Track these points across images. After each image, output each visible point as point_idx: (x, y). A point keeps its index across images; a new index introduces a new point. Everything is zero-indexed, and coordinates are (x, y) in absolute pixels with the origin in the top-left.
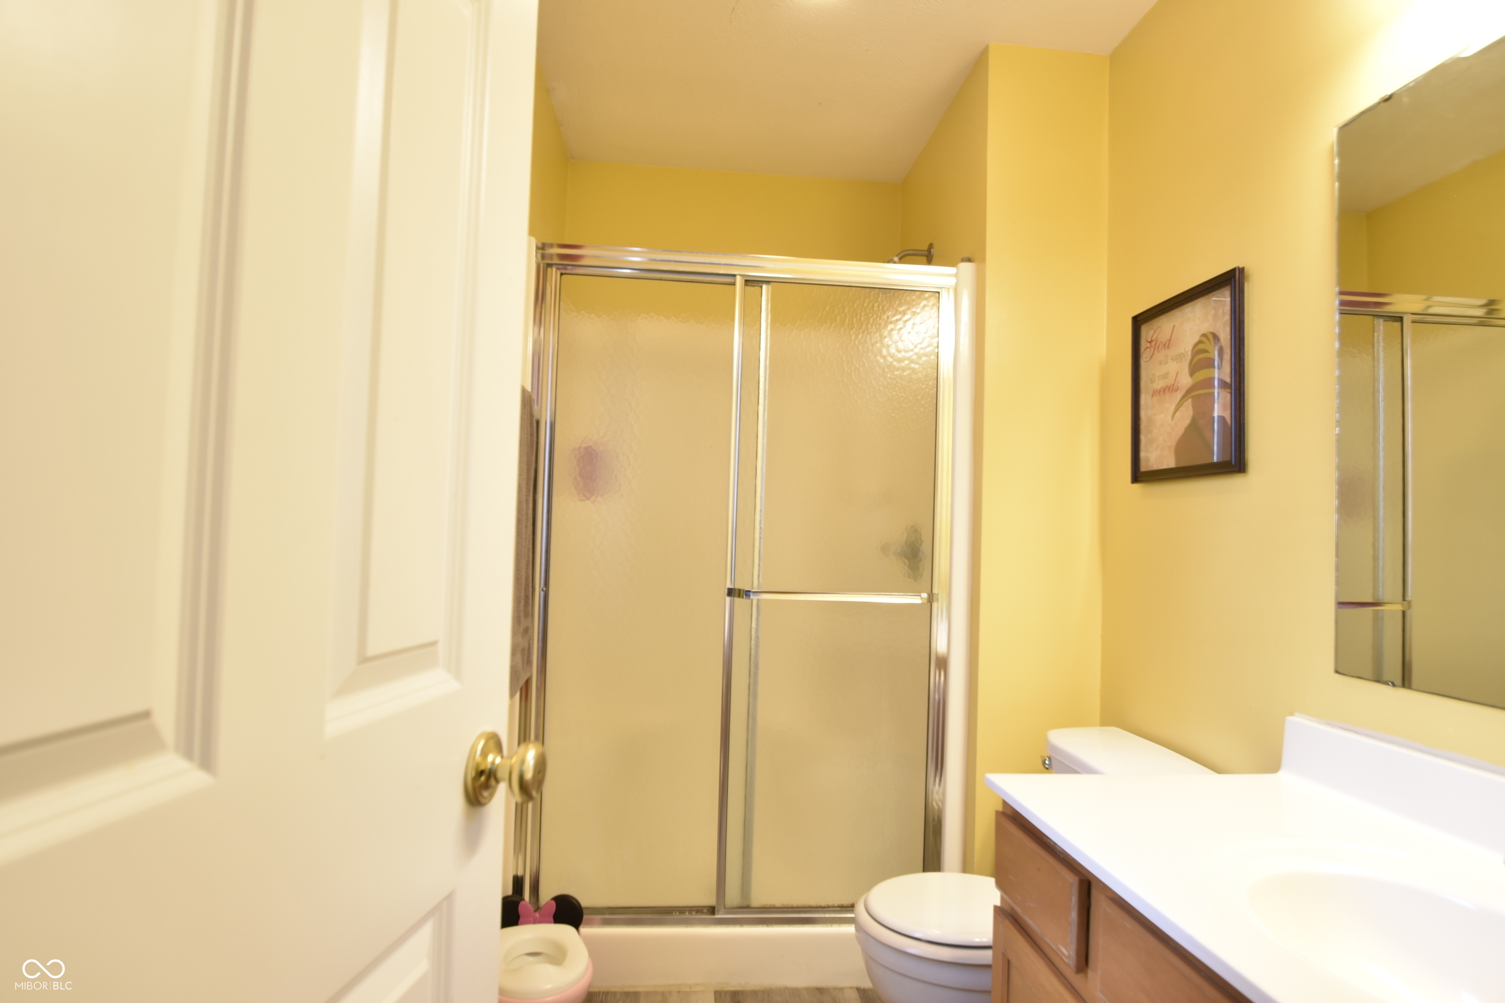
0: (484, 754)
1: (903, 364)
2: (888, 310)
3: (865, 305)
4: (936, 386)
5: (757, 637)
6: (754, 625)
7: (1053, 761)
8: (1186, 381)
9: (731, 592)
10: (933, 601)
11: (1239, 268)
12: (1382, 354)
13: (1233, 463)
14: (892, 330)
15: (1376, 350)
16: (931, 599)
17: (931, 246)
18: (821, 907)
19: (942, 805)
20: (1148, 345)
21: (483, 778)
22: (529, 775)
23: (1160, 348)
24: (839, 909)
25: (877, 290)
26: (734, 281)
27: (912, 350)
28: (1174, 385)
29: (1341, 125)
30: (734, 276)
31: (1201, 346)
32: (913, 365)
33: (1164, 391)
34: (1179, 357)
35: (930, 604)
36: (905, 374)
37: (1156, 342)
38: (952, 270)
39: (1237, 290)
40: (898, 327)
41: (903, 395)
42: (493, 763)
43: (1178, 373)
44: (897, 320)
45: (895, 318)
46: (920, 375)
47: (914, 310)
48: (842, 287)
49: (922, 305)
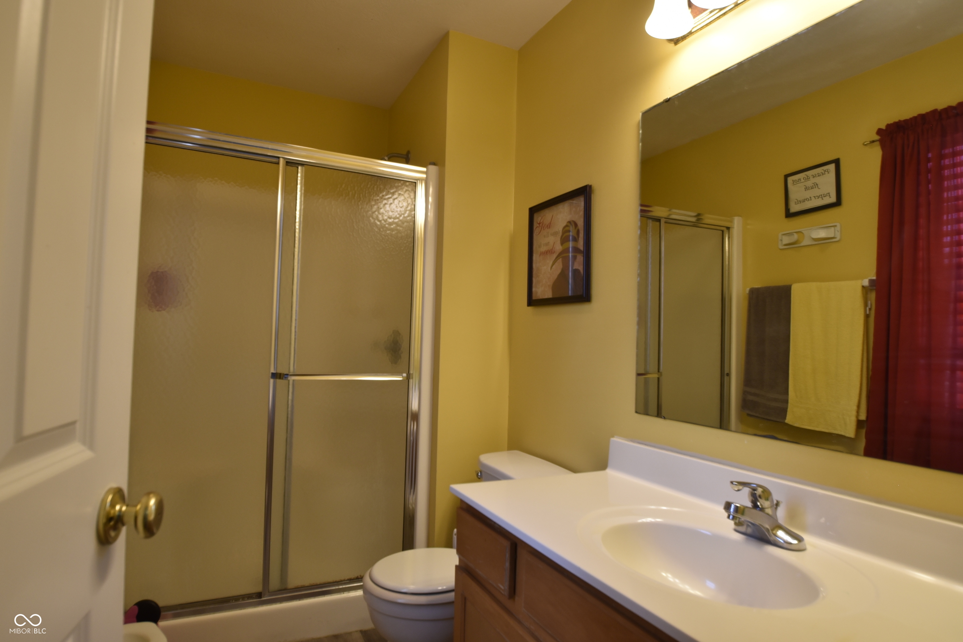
0: (113, 505)
1: (392, 227)
2: (383, 191)
3: (369, 186)
4: (413, 242)
5: (293, 405)
6: (290, 398)
7: (483, 473)
8: (559, 248)
9: (275, 376)
10: (409, 378)
11: (589, 185)
12: (650, 239)
13: (584, 296)
14: (386, 204)
15: (648, 236)
16: (408, 377)
17: (408, 152)
18: (336, 582)
19: (415, 506)
20: (538, 225)
21: (112, 523)
22: (152, 517)
23: (545, 228)
24: (348, 581)
25: (376, 177)
26: (278, 161)
27: (398, 218)
28: (552, 249)
29: (644, 111)
30: (279, 158)
31: (567, 228)
32: (398, 228)
33: (547, 253)
34: (555, 234)
35: (407, 380)
36: (394, 233)
37: (543, 224)
38: (424, 169)
39: (588, 198)
40: (390, 202)
41: (392, 246)
42: (120, 510)
43: (554, 243)
44: (389, 198)
45: (387, 197)
46: (403, 234)
47: (400, 192)
48: (353, 173)
49: (404, 190)
